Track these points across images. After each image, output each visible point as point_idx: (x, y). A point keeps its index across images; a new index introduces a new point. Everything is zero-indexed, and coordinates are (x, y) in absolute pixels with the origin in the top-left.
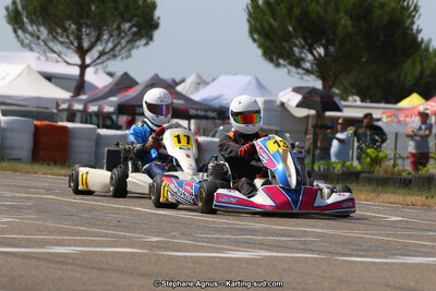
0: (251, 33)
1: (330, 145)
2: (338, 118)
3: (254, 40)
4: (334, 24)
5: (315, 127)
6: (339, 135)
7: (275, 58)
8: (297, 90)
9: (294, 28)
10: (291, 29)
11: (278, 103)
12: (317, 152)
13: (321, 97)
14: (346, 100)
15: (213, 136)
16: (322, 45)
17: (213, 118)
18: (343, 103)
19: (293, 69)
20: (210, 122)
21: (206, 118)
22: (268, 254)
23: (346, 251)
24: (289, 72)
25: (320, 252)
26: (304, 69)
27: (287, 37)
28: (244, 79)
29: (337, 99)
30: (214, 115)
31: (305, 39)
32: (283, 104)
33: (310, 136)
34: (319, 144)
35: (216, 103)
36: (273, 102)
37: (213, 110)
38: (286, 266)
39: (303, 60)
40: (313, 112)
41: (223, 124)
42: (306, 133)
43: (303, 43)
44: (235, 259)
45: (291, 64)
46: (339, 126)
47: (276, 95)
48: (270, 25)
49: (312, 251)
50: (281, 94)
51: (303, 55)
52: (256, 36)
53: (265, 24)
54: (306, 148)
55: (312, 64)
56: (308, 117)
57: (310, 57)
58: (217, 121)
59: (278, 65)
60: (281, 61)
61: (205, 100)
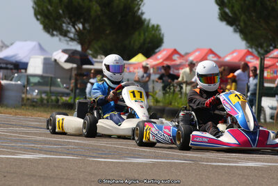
0: (36, 15)
1: (86, 87)
2: (91, 70)
3: (38, 19)
4: (89, 9)
5: (76, 75)
6: (92, 81)
7: (51, 30)
8: (65, 51)
9: (63, 11)
10: (61, 11)
11: (53, 60)
12: (78, 91)
13: (81, 56)
14: (96, 57)
15: (11, 80)
16: (81, 23)
17: (11, 69)
18: (94, 60)
19: (62, 38)
20: (9, 71)
21: (6, 68)
22: (45, 156)
23: (95, 155)
24: (60, 40)
25: (78, 155)
26: (69, 37)
27: (59, 17)
28: (31, 44)
29: (90, 57)
30: (11, 67)
31: (70, 18)
32: (55, 60)
33: (73, 81)
34: (79, 86)
35: (13, 60)
36: (50, 59)
37: (11, 63)
38: (56, 164)
39: (69, 32)
40: (75, 66)
41: (17, 73)
42: (70, 79)
43: (68, 21)
44: (23, 160)
45: (61, 34)
46: (92, 75)
47: (52, 55)
48: (48, 10)
49: (73, 155)
50: (55, 53)
51: (69, 29)
52: (39, 17)
53: (45, 9)
54: (71, 88)
55: (75, 35)
56: (72, 69)
57: (73, 30)
58: (14, 71)
59: (53, 35)
60: (55, 33)
61: (6, 57)
